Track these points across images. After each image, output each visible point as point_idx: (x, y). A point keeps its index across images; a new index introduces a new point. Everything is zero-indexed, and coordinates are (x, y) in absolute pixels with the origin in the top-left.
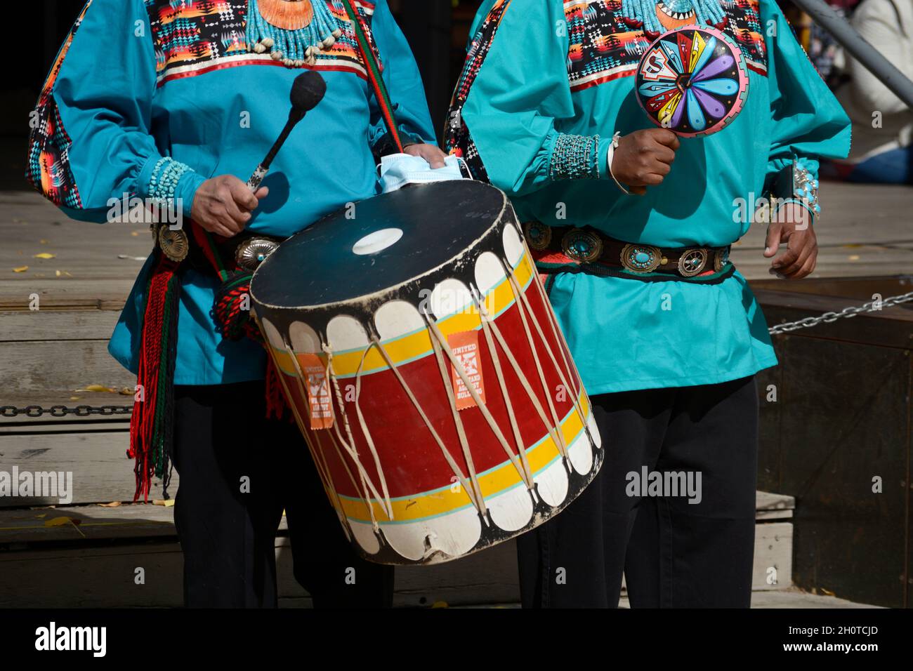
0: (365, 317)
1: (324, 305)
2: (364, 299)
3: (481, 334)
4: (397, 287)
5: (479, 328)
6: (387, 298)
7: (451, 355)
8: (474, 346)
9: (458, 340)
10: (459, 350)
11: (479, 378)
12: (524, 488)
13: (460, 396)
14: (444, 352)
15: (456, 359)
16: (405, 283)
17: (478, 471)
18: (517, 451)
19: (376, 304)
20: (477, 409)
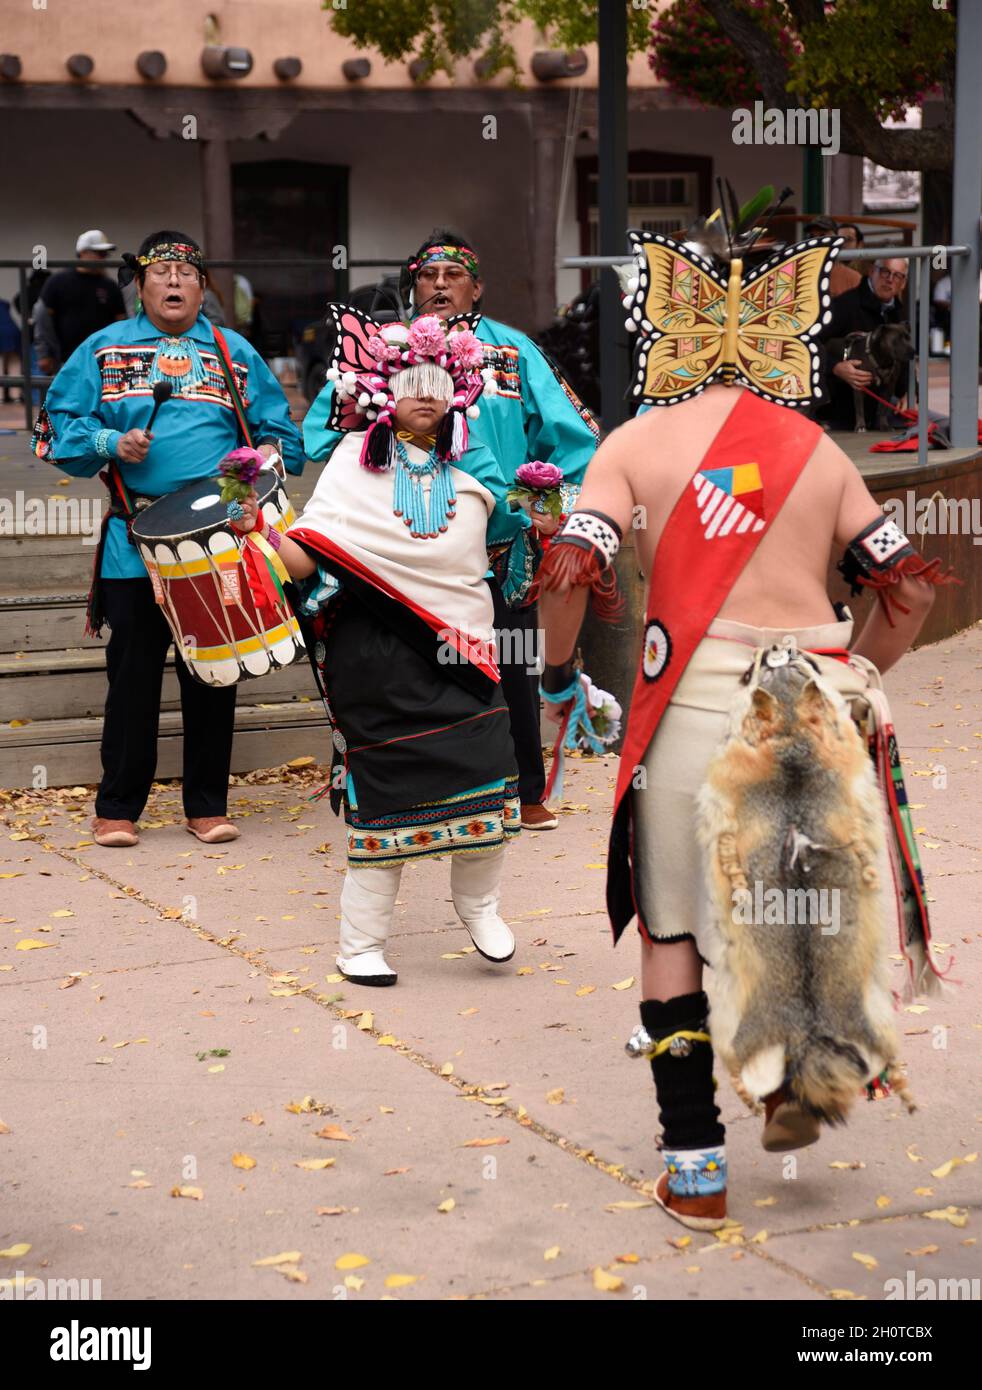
0: (173, 546)
1: (153, 537)
2: (172, 537)
3: (240, 565)
4: (190, 533)
5: (238, 561)
6: (184, 539)
7: (221, 575)
8: (235, 571)
9: (226, 566)
10: (226, 572)
11: (238, 589)
12: (264, 652)
13: (226, 598)
14: (217, 573)
15: (224, 578)
16: (194, 531)
17: (237, 640)
18: (260, 632)
19: (178, 541)
20: (236, 606)
